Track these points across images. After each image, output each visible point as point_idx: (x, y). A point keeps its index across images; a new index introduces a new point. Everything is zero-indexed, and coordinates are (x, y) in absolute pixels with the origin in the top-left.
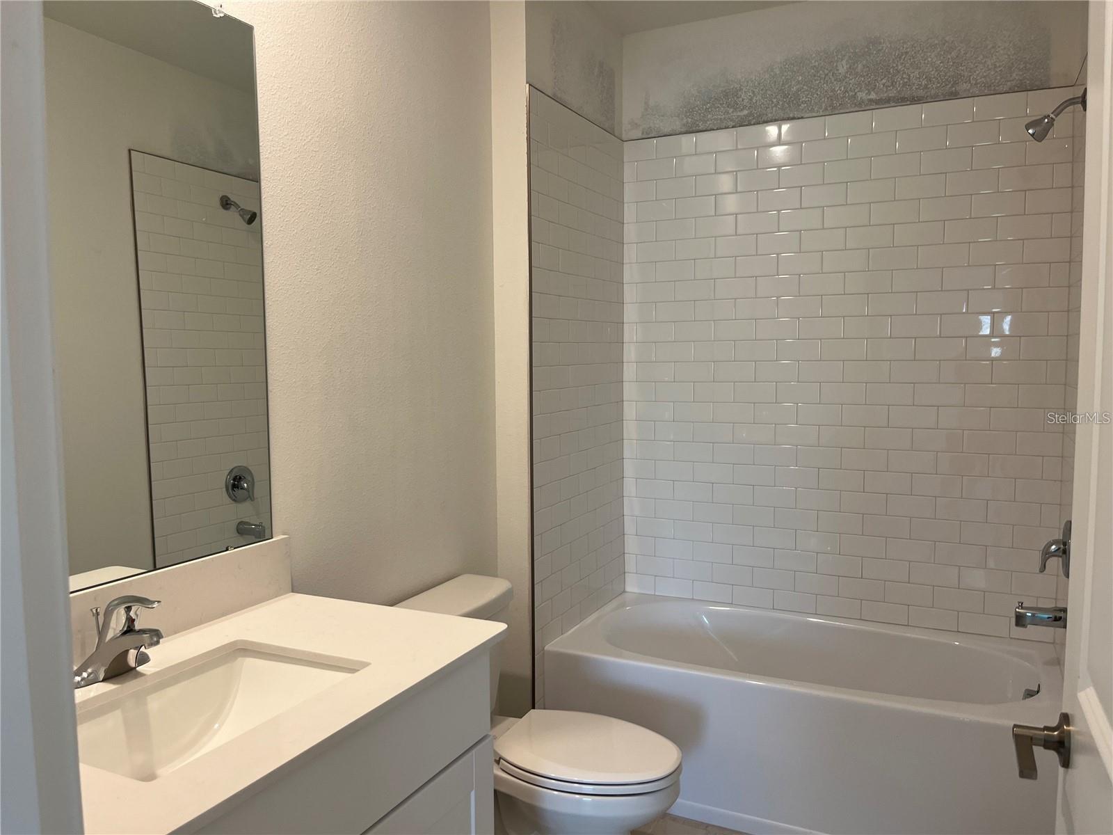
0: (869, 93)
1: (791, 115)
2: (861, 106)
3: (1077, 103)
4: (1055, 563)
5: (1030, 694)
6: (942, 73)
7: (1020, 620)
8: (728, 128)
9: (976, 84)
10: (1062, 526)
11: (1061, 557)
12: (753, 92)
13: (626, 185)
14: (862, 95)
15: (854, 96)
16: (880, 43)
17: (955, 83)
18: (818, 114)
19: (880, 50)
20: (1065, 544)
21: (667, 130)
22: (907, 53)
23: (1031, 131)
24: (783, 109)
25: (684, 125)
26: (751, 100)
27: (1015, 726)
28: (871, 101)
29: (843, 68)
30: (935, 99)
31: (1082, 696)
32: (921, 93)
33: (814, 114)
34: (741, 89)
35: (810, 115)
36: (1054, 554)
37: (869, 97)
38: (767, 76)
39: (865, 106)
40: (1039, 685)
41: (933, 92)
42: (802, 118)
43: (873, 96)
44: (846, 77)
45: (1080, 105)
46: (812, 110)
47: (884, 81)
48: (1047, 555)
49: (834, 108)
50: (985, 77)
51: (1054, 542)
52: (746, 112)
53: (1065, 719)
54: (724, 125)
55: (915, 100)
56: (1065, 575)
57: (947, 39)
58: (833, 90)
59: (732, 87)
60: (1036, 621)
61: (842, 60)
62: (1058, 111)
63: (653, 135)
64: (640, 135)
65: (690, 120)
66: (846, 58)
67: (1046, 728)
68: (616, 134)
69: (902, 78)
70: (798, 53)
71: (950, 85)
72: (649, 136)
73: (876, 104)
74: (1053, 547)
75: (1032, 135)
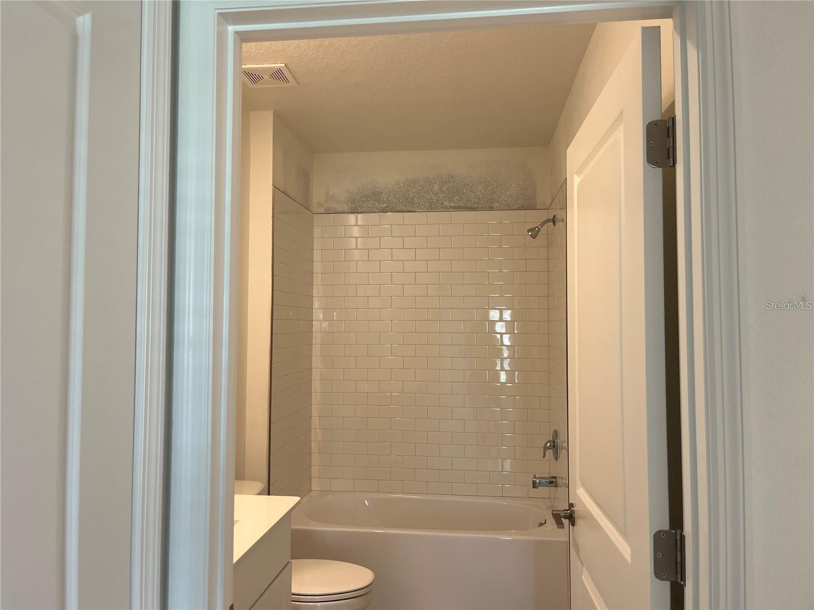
0: (450, 203)
1: (410, 210)
2: (446, 209)
3: (551, 222)
4: (550, 453)
5: (541, 525)
6: (485, 197)
7: (535, 485)
8: (375, 212)
9: (502, 204)
10: (551, 433)
11: (551, 449)
12: (389, 195)
13: (315, 240)
14: (446, 203)
15: (442, 203)
16: (455, 178)
17: (492, 202)
18: (423, 211)
19: (454, 181)
20: (554, 442)
21: (340, 210)
22: (468, 184)
23: (530, 233)
24: (405, 205)
25: (350, 208)
26: (388, 198)
27: (553, 511)
28: (451, 206)
29: (436, 188)
30: (482, 209)
31: (578, 492)
32: (475, 205)
33: (422, 210)
34: (382, 192)
35: (419, 211)
36: (549, 448)
37: (451, 205)
38: (396, 187)
39: (448, 209)
40: (545, 520)
41: (481, 206)
42: (415, 212)
43: (452, 204)
44: (438, 193)
45: (552, 223)
46: (421, 208)
47: (457, 197)
48: (546, 448)
49: (432, 208)
50: (506, 201)
51: (549, 442)
52: (385, 205)
53: (571, 505)
54: (373, 210)
55: (473, 209)
56: (554, 458)
57: (488, 179)
58: (431, 199)
59: (377, 190)
60: (540, 484)
61: (436, 183)
62: (543, 224)
63: (332, 212)
64: (324, 211)
65: (353, 206)
66: (438, 183)
67: (564, 510)
68: (310, 210)
69: (466, 197)
70: (413, 177)
71: (489, 203)
72: (330, 212)
73: (454, 209)
74: (548, 444)
75: (531, 235)
